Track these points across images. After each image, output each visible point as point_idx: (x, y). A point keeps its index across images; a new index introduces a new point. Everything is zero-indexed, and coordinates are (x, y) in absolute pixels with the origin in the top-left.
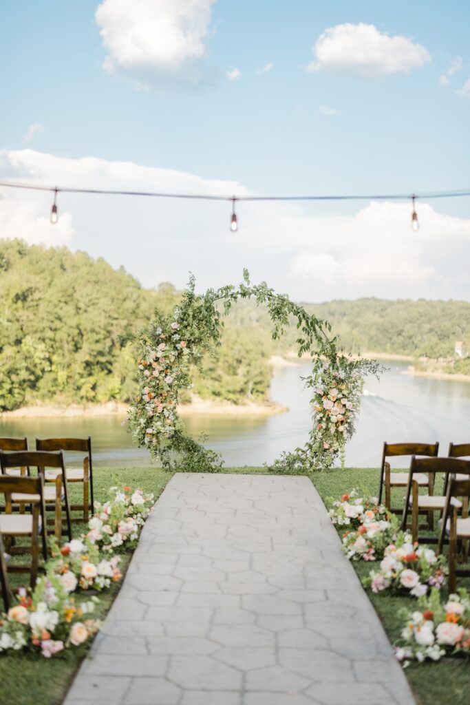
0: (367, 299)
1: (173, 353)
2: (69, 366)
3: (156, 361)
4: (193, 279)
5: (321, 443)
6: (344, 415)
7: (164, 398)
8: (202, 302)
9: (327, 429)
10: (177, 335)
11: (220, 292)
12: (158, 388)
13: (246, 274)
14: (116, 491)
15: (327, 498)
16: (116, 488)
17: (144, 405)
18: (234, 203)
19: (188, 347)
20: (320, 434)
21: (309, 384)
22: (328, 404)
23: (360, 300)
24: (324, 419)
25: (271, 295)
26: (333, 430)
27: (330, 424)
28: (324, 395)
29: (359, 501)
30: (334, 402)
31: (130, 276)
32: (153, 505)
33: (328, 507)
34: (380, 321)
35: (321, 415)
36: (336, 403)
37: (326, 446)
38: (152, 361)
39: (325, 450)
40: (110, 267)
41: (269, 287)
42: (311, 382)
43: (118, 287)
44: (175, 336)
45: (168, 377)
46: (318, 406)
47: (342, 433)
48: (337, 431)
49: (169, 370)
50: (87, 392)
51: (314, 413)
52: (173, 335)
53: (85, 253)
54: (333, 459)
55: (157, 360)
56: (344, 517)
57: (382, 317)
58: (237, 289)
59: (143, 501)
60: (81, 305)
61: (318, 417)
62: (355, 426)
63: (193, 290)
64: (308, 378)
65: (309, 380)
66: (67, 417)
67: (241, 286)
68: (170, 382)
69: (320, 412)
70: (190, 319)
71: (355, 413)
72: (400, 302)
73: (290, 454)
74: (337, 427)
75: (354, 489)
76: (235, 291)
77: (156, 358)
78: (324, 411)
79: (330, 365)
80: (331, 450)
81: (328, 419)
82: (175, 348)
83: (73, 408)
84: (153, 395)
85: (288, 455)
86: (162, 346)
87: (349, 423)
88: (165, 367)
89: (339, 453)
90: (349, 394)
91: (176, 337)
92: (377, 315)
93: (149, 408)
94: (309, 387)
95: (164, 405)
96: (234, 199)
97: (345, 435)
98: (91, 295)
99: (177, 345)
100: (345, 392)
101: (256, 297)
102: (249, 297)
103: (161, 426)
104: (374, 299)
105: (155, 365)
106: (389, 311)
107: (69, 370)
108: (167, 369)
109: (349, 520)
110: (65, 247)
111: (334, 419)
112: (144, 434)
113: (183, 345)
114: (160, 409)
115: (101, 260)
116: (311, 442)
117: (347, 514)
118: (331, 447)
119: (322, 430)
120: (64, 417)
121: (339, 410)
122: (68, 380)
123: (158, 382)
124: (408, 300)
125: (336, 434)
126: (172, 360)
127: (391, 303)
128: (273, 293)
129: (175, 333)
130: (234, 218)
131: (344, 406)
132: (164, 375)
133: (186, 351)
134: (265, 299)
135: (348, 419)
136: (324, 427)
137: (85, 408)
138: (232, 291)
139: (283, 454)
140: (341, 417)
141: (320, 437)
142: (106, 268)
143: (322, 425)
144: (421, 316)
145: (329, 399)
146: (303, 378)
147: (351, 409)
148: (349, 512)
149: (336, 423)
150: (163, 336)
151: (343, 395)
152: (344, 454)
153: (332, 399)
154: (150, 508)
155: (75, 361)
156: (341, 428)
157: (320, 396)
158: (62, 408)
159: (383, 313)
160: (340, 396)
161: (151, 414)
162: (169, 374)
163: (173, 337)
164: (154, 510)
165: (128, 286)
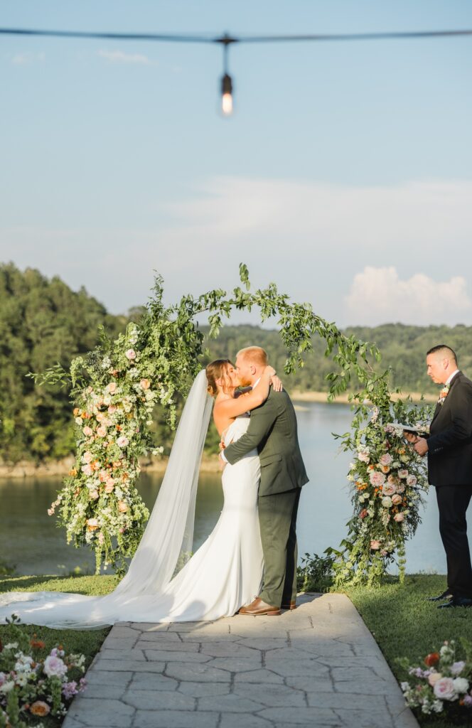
0: (391, 325)
1: (129, 398)
2: (17, 413)
3: (102, 411)
4: (159, 280)
5: (367, 539)
6: (402, 494)
7: (115, 469)
8: (174, 317)
9: (376, 517)
10: (135, 369)
11: (203, 301)
12: (105, 455)
13: (245, 271)
14: (15, 650)
15: (398, 660)
16: (15, 645)
17: (84, 481)
18: (226, 50)
19: (152, 388)
20: (365, 525)
21: (345, 445)
22: (376, 478)
23: (382, 327)
24: (371, 503)
25: (284, 305)
26: (385, 520)
27: (381, 509)
28: (370, 463)
29: (459, 667)
30: (387, 475)
31: (93, 300)
32: (84, 675)
33: (399, 674)
34: (409, 352)
35: (367, 495)
36: (390, 477)
37: (375, 545)
38: (96, 411)
39: (373, 552)
40: (68, 288)
41: (280, 292)
42: (348, 442)
43: (78, 312)
44: (131, 371)
45: (121, 439)
46: (360, 480)
47: (400, 523)
48: (392, 521)
49: (122, 426)
50: (40, 445)
51: (355, 492)
52: (129, 369)
53: (36, 271)
54: (385, 566)
55: (104, 409)
56: (431, 699)
57: (409, 347)
58: (230, 296)
59: (65, 668)
60: (32, 336)
61: (362, 499)
62: (420, 513)
63: (161, 297)
64: (344, 436)
65: (346, 440)
66: (15, 477)
67: (236, 290)
68: (123, 445)
69: (365, 491)
70: (156, 344)
71: (420, 491)
72: (432, 329)
73: (317, 557)
74: (393, 514)
75: (446, 643)
76: (227, 299)
77: (102, 406)
78: (370, 489)
79: (379, 416)
80: (383, 552)
81: (378, 503)
82: (133, 391)
83: (22, 466)
84: (98, 465)
85: (314, 559)
86: (112, 387)
87: (411, 508)
88: (117, 421)
89: (395, 555)
90: (411, 461)
91: (133, 373)
92: (404, 345)
93: (92, 485)
94: (346, 450)
95: (116, 480)
96: (227, 41)
97: (406, 527)
98: (45, 323)
99: (135, 386)
100: (405, 459)
101: (260, 308)
102: (250, 309)
103: (111, 513)
104: (400, 326)
105: (100, 416)
106: (419, 339)
107: (17, 418)
108: (120, 423)
109: (441, 704)
110: (12, 264)
111: (387, 502)
112: (85, 528)
113: (144, 385)
114: (109, 489)
115: (56, 280)
116: (349, 538)
117: (438, 693)
118: (383, 546)
119: (367, 520)
120: (11, 478)
121: (394, 487)
122: (17, 430)
123: (105, 444)
124: (443, 327)
125: (391, 527)
126: (128, 409)
127: (422, 330)
128: (287, 302)
129: (132, 366)
130: (227, 85)
131: (404, 480)
132: (115, 433)
133: (150, 395)
134: (274, 312)
135: (410, 501)
136: (371, 514)
137: (37, 466)
138: (222, 299)
139: (305, 557)
140: (397, 498)
141: (365, 530)
142: (62, 289)
143: (368, 511)
144: (460, 346)
145: (379, 470)
146: (337, 437)
147: (414, 486)
148: (442, 690)
149: (391, 509)
150: (111, 371)
151: (402, 463)
152: (403, 558)
153: (383, 469)
154: (78, 681)
155: (24, 407)
156: (399, 517)
157: (365, 465)
158: (8, 466)
159: (412, 343)
160: (396, 465)
161: (94, 495)
162: (122, 431)
163: (128, 372)
164: (85, 684)
165: (91, 311)
